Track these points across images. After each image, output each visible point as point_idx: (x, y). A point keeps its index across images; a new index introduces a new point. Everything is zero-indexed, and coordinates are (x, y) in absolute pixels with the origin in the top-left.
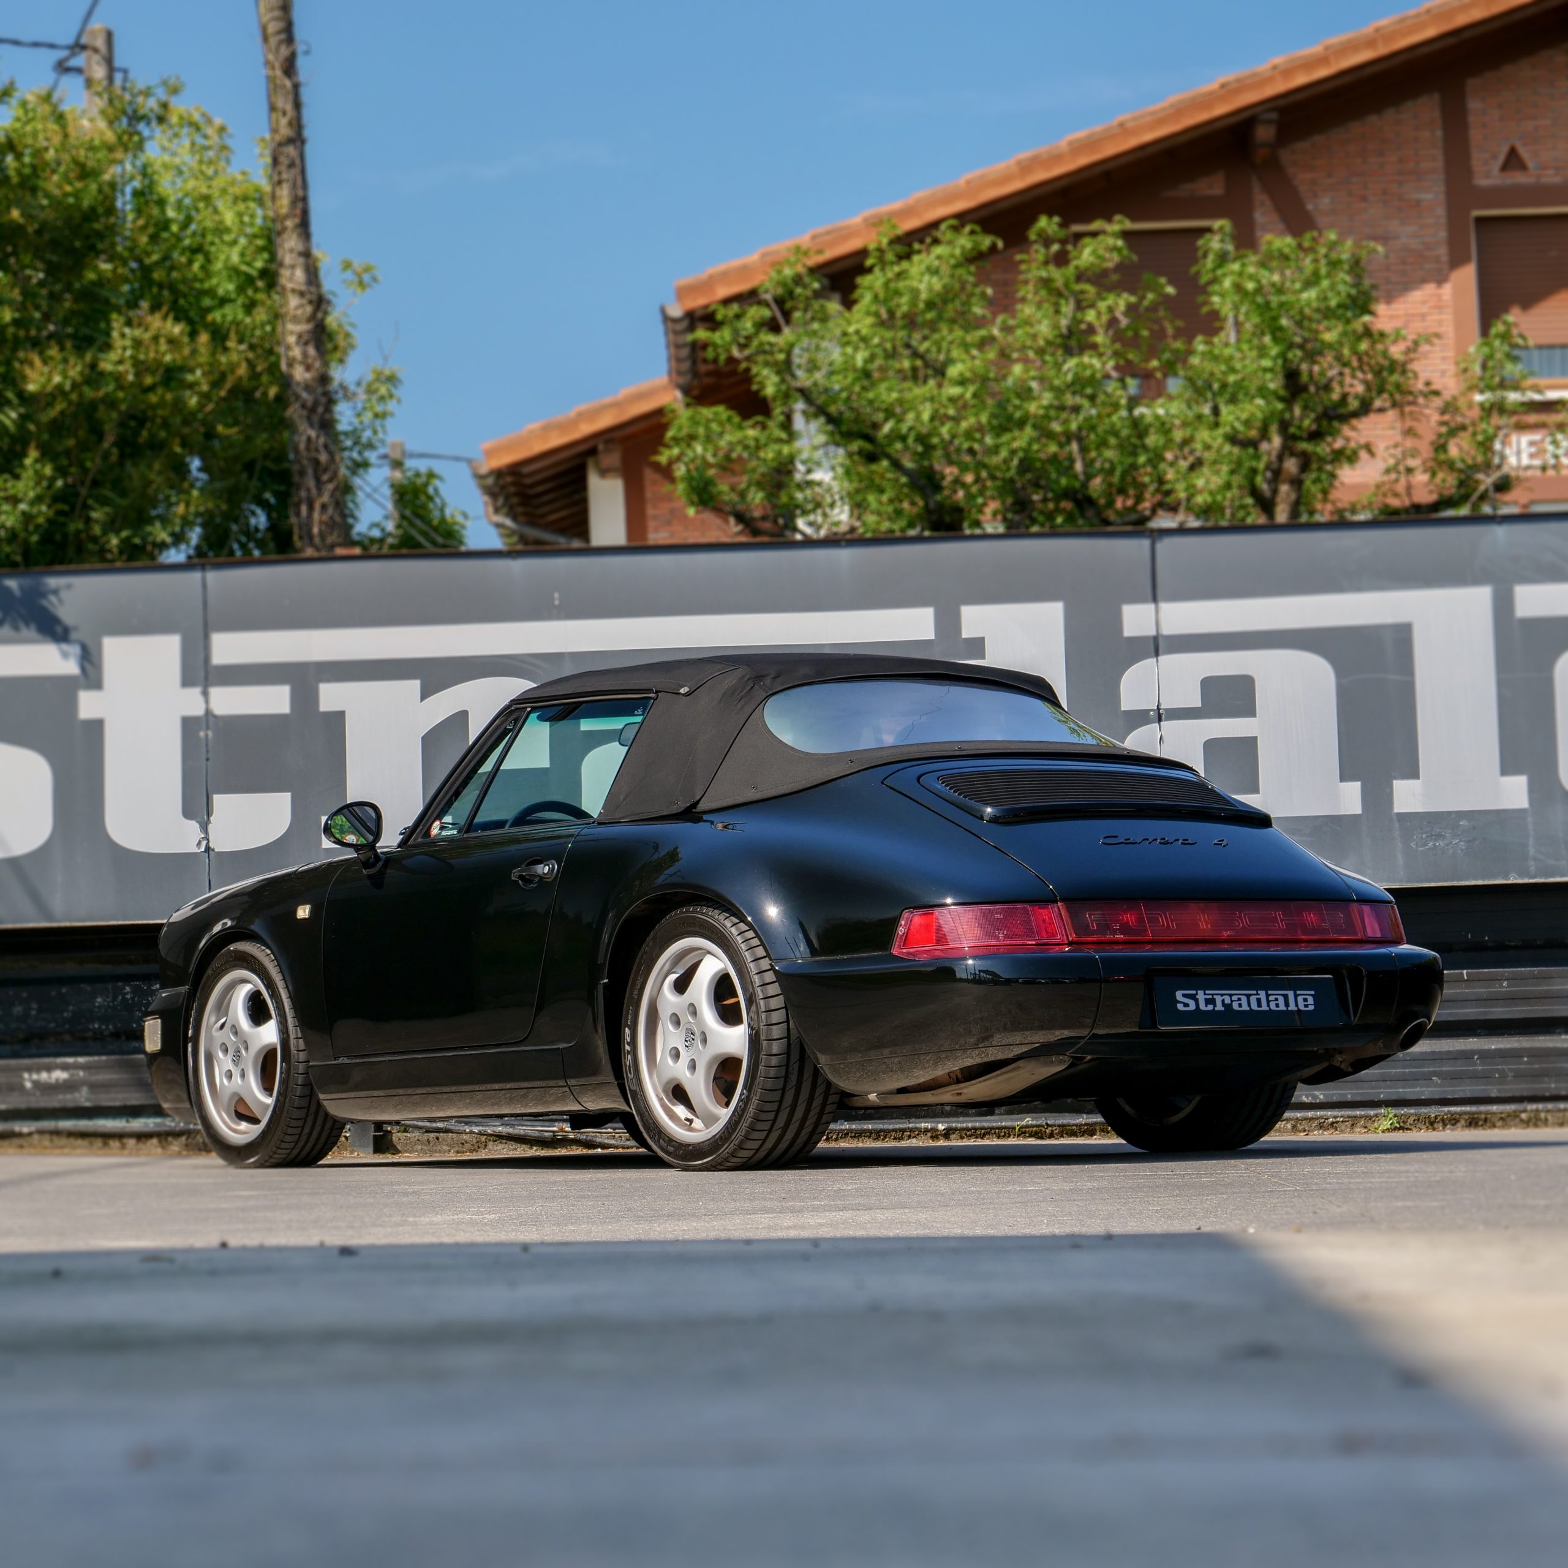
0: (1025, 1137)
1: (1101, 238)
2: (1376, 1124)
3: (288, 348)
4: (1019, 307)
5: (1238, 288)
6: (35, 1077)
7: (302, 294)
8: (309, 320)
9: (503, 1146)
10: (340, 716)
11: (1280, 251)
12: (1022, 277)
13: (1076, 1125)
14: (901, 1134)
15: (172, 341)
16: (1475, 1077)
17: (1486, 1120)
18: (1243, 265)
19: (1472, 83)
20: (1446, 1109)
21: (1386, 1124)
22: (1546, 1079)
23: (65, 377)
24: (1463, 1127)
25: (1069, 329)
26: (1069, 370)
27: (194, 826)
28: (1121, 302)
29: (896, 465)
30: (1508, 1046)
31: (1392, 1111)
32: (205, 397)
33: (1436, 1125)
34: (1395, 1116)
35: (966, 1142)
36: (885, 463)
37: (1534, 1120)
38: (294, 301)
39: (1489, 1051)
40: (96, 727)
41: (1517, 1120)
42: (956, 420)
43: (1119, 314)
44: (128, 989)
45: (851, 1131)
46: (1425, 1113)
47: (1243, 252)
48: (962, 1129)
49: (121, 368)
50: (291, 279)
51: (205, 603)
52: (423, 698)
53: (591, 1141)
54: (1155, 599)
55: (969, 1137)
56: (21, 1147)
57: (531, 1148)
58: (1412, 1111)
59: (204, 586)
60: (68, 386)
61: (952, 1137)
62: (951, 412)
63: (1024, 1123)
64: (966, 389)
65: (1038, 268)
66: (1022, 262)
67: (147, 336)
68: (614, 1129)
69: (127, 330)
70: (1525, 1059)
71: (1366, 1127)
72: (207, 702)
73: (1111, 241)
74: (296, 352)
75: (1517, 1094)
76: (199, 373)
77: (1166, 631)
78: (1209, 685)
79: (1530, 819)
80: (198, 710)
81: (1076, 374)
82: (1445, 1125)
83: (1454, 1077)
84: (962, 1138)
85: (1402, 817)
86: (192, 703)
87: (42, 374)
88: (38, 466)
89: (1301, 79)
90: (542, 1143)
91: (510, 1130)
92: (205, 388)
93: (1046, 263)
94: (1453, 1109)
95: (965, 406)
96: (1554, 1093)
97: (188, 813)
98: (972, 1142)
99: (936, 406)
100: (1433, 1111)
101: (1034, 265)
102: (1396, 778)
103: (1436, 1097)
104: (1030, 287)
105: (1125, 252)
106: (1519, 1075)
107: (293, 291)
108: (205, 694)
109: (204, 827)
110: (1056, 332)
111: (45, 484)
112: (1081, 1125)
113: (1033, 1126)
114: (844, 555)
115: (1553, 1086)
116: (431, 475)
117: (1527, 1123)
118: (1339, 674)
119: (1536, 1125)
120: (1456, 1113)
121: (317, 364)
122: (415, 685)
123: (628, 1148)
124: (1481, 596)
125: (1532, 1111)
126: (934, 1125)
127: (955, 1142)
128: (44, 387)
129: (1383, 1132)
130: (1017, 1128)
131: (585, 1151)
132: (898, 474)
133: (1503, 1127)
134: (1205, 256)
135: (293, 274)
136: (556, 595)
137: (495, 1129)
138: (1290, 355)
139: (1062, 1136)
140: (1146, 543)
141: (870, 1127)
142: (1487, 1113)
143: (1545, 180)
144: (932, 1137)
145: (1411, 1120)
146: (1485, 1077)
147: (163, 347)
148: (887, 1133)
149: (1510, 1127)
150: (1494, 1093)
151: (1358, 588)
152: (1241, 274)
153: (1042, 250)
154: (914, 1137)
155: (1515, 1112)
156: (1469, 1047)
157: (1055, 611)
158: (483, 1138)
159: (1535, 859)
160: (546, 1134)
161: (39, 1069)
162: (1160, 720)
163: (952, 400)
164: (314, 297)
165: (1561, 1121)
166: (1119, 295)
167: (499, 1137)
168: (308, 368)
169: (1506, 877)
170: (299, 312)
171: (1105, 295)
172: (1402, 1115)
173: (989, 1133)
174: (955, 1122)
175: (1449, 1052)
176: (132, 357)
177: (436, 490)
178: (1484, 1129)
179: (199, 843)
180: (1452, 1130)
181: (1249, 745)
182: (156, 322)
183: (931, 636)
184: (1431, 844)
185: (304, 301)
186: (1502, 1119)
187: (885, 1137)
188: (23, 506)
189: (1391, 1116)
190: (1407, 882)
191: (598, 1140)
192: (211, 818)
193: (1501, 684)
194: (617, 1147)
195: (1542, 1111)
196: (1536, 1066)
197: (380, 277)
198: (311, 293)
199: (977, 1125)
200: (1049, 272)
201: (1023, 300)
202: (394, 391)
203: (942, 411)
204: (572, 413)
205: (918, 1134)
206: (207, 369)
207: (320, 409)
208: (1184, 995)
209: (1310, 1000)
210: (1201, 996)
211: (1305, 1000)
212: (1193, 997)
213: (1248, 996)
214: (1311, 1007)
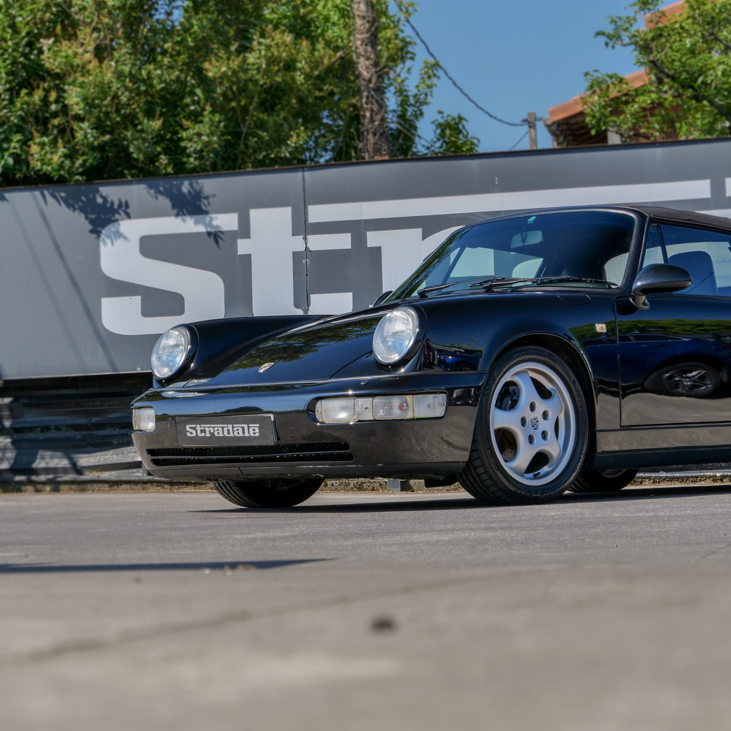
3: (357, 48)
7: (364, 18)
8: (367, 33)
10: (378, 250)
14: (695, 479)
15: (286, 46)
23: (229, 68)
29: (711, 103)
32: (308, 77)
36: (705, 102)
38: (359, 22)
40: (247, 258)
45: (667, 477)
49: (259, 61)
50: (358, 10)
51: (304, 189)
52: (424, 238)
59: (304, 180)
61: (725, 480)
67: (273, 43)
69: (262, 40)
72: (306, 244)
74: (361, 50)
76: (303, 62)
80: (301, 248)
86: (298, 244)
87: (217, 67)
88: (211, 116)
97: (297, 305)
107: (359, 16)
108: (305, 239)
111: (215, 125)
114: (658, 151)
116: (460, 118)
121: (372, 56)
122: (419, 231)
126: (714, 474)
128: (216, 73)
135: (359, 7)
136: (497, 179)
141: (678, 475)
144: (713, 480)
147: (282, 48)
148: (687, 478)
154: (703, 481)
164: (371, 19)
168: (368, 59)
174: (727, 472)
176: (265, 56)
177: (463, 126)
182: (277, 35)
183: (708, 195)
185: (365, 21)
187: (687, 481)
188: (204, 138)
192: (310, 308)
197: (418, 9)
198: (368, 17)
202: (436, 72)
205: (705, 479)
206: (308, 60)
207: (374, 80)
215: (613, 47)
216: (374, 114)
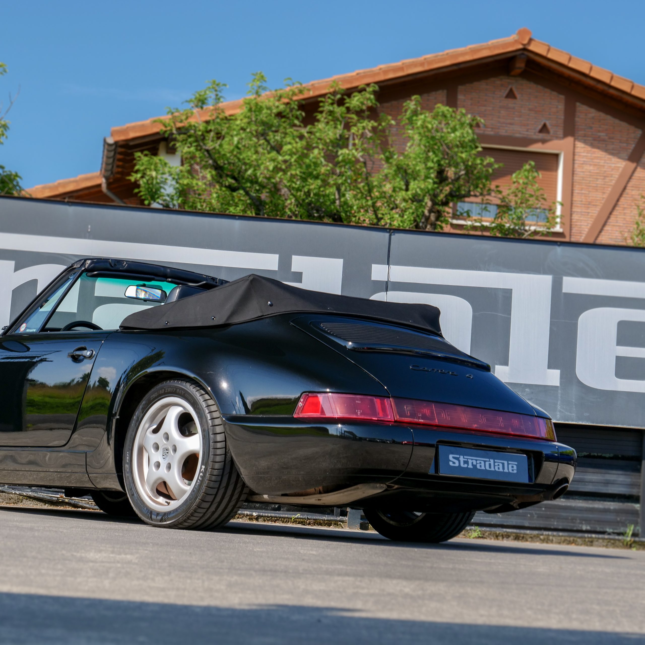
0: (296, 523)
1: (363, 93)
2: (470, 534)
4: (316, 124)
5: (423, 126)
9: (31, 502)
11: (443, 112)
12: (321, 109)
13: (322, 520)
16: (518, 515)
17: (523, 537)
18: (425, 117)
19: (460, 88)
20: (505, 530)
21: (475, 534)
22: (552, 520)
24: (512, 540)
25: (340, 136)
26: (342, 154)
28: (370, 124)
29: (247, 193)
31: (478, 528)
33: (499, 538)
34: (480, 531)
35: (266, 523)
36: (241, 192)
37: (546, 540)
41: (538, 539)
42: (285, 172)
43: (367, 131)
46: (494, 531)
47: (424, 111)
48: (265, 516)
52: (16, 269)
53: (77, 504)
54: (388, 264)
55: (268, 520)
57: (45, 505)
58: (488, 529)
61: (259, 520)
62: (284, 167)
63: (296, 516)
64: (292, 157)
65: (328, 106)
66: (322, 102)
68: (89, 499)
70: (543, 509)
71: (464, 535)
73: (368, 95)
75: (538, 526)
77: (392, 279)
79: (559, 391)
81: (344, 157)
82: (503, 538)
84: (265, 521)
89: (391, 76)
90: (51, 502)
91: (36, 495)
93: (332, 104)
94: (508, 530)
95: (291, 165)
96: (556, 527)
98: (270, 524)
99: (276, 163)
100: (498, 531)
101: (327, 104)
102: (497, 364)
103: (499, 523)
104: (324, 114)
105: (374, 101)
106: (540, 517)
110: (335, 137)
112: (325, 520)
113: (301, 518)
114: (237, 223)
115: (555, 523)
116: (17, 175)
117: (543, 541)
118: (475, 310)
119: (547, 542)
120: (509, 532)
122: (12, 263)
123: (95, 510)
124: (548, 279)
125: (546, 535)
126: (251, 513)
127: (261, 523)
129: (474, 538)
130: (293, 519)
131: (73, 509)
132: (247, 198)
133: (531, 541)
134: (406, 111)
136: (89, 227)
137: (28, 493)
138: (442, 162)
139: (314, 525)
140: (387, 235)
142: (525, 534)
143: (487, 133)
144: (249, 519)
145: (487, 534)
146: (523, 516)
149: (534, 542)
150: (527, 524)
151: (488, 270)
152: (424, 121)
153: (332, 97)
154: (240, 518)
155: (538, 534)
157: (338, 263)
158: (21, 497)
159: (560, 411)
160: (54, 498)
163: (285, 161)
165: (559, 541)
166: (369, 121)
167: (29, 497)
171: (362, 121)
172: (483, 531)
173: (278, 520)
174: (263, 513)
177: (18, 183)
178: (522, 542)
180: (507, 541)
183: (276, 269)
186: (531, 537)
189: (478, 530)
191: (80, 504)
193: (552, 324)
194: (90, 509)
195: (551, 536)
196: (548, 513)
197: (7, 70)
199: (273, 515)
200: (334, 108)
201: (318, 121)
202: (5, 132)
203: (279, 166)
204: (56, 183)
205: (243, 517)
208: (453, 458)
209: (515, 467)
210: (462, 459)
211: (513, 467)
212: (458, 459)
213: (485, 462)
214: (515, 472)
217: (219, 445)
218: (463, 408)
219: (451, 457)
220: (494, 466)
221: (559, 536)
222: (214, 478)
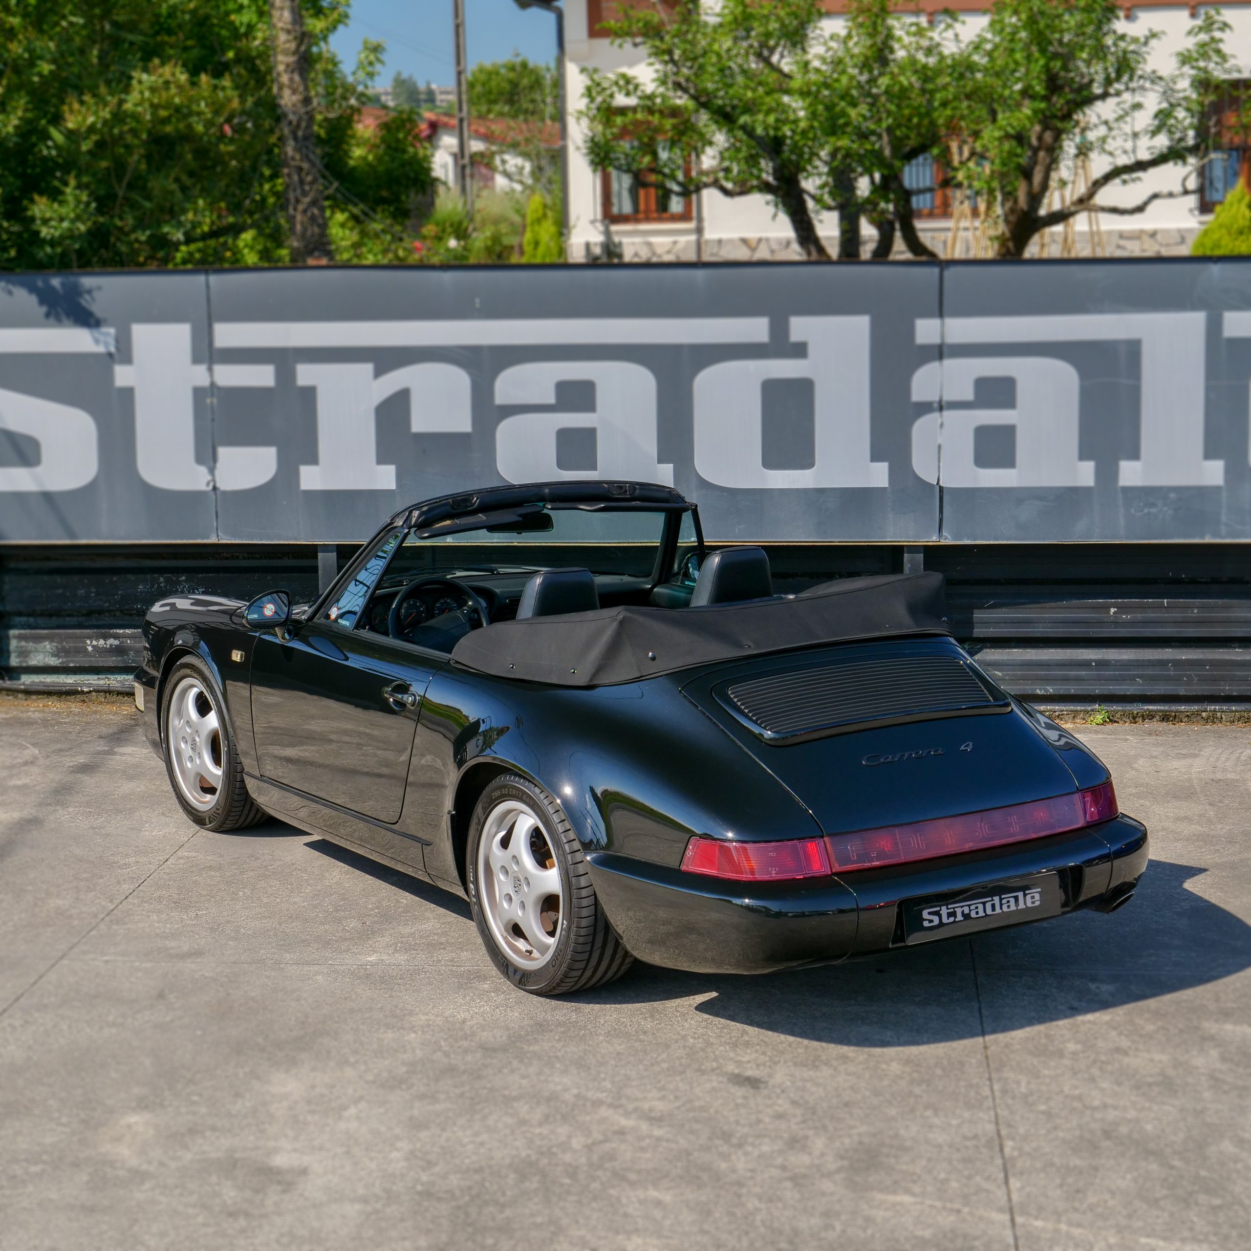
2: (1092, 717)
3: (279, 74)
6: (94, 643)
7: (288, 32)
8: (294, 54)
10: (313, 390)
15: (180, 87)
16: (1168, 679)
17: (1175, 716)
20: (1147, 706)
21: (1099, 718)
22: (1222, 683)
23: (98, 117)
24: (1157, 721)
27: (203, 470)
30: (1195, 657)
31: (1104, 707)
32: (209, 123)
33: (1137, 719)
34: (1107, 711)
37: (1212, 718)
38: (283, 37)
39: (1180, 661)
40: (128, 394)
41: (1199, 717)
44: (162, 579)
46: (1129, 709)
49: (140, 109)
50: (280, 19)
51: (208, 300)
52: (376, 377)
54: (941, 315)
56: (84, 701)
58: (1120, 706)
59: (208, 286)
60: (99, 126)
67: (161, 81)
69: (144, 77)
70: (1208, 667)
71: (1084, 719)
72: (212, 376)
74: (285, 78)
75: (1200, 692)
76: (203, 104)
77: (951, 339)
78: (982, 384)
79: (1224, 494)
80: (205, 382)
82: (1144, 720)
83: (1154, 679)
85: (1126, 490)
86: (200, 376)
87: (79, 114)
88: (78, 192)
92: (209, 116)
94: (1152, 707)
96: (1227, 694)
97: (200, 459)
100: (1136, 708)
102: (1121, 460)
103: (1137, 694)
106: (1203, 679)
107: (282, 29)
108: (210, 370)
109: (212, 471)
111: (82, 206)
115: (1227, 687)
117: (1206, 720)
118: (1083, 376)
119: (1213, 722)
120: (1153, 710)
121: (301, 88)
122: (368, 368)
124: (1197, 319)
125: (1211, 710)
128: (80, 125)
129: (1097, 724)
133: (1188, 723)
135: (282, 15)
136: (477, 300)
140: (936, 270)
142: (1177, 711)
145: (1118, 715)
146: (1177, 680)
147: (173, 90)
149: (1193, 722)
150: (1181, 694)
151: (1101, 311)
155: (1198, 710)
156: (1165, 657)
157: (861, 324)
159: (1226, 524)
161: (97, 639)
162: (941, 408)
164: (298, 34)
165: (1232, 719)
168: (294, 91)
169: (1203, 537)
170: (287, 45)
172: (1112, 710)
175: (1149, 660)
176: (149, 99)
178: (1174, 723)
179: (208, 484)
181: (1009, 431)
182: (167, 70)
183: (766, 340)
184: (1146, 511)
185: (291, 37)
186: (1187, 716)
188: (65, 224)
189: (1104, 712)
190: (1127, 538)
192: (218, 465)
193: (1208, 389)
195: (1219, 711)
196: (1216, 673)
198: (295, 31)
206: (209, 100)
207: (303, 125)
208: (929, 913)
209: (1037, 897)
210: (944, 911)
211: (1033, 897)
212: (937, 914)
213: (984, 904)
214: (1037, 903)
215: (620, 46)
216: (303, 174)
217: (584, 893)
218: (948, 821)
219: (925, 914)
220: (1001, 905)
221: (1232, 711)
222: (581, 940)
